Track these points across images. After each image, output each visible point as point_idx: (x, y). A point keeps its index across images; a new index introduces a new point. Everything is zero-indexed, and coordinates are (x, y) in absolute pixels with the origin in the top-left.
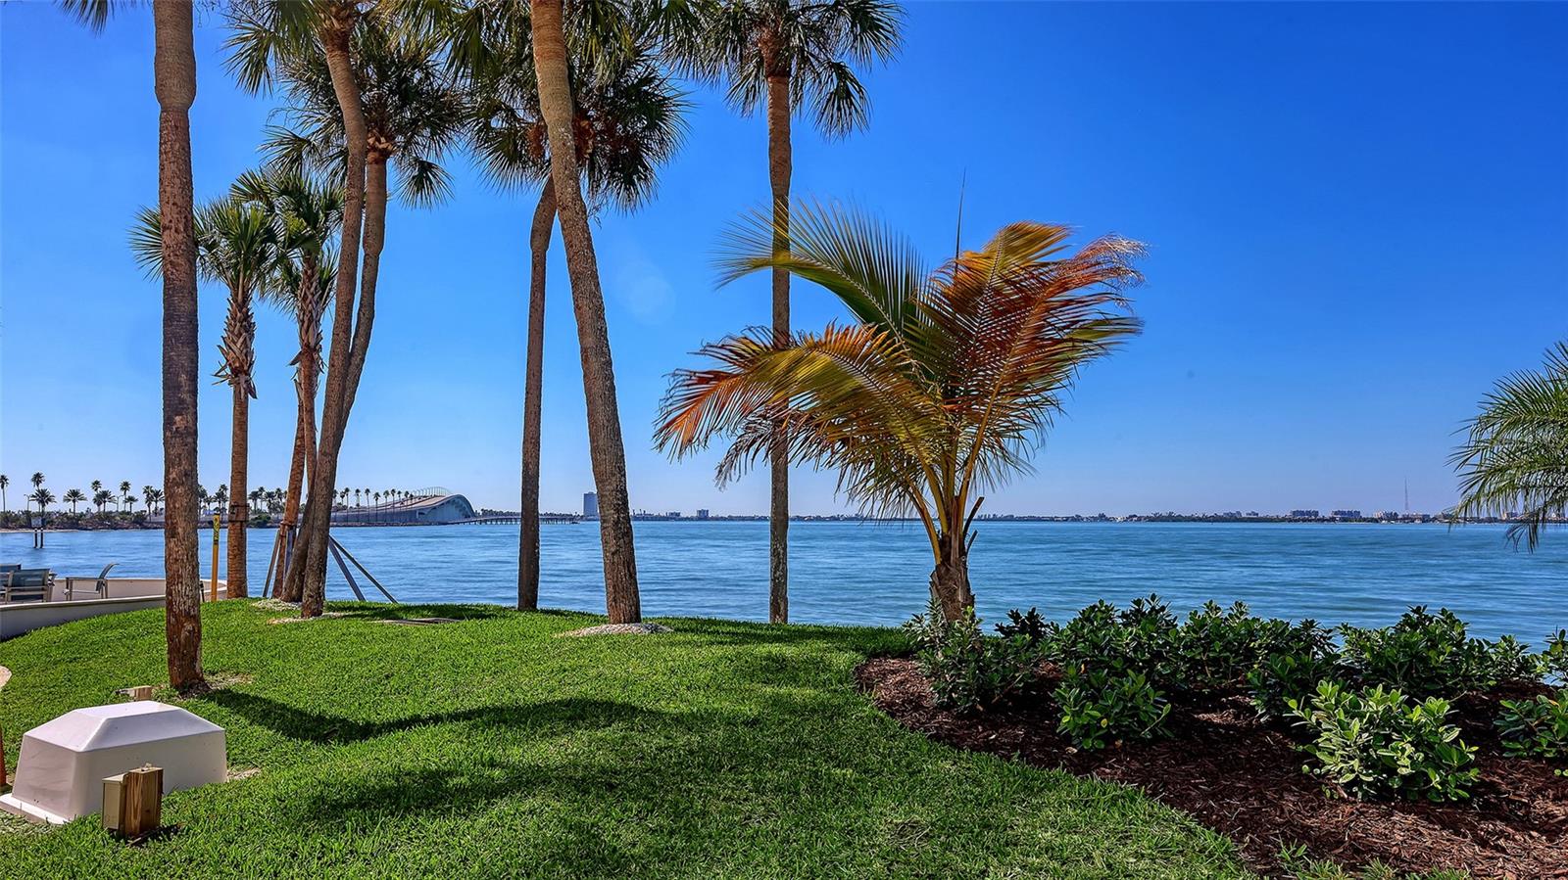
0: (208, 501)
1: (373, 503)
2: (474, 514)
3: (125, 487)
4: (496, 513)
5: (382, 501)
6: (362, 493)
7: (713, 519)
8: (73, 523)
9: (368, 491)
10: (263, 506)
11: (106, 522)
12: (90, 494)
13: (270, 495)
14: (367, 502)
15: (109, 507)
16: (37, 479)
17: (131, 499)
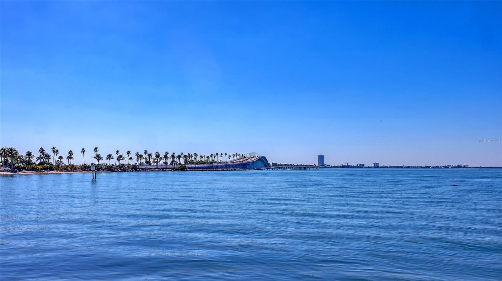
0: (161, 159)
1: (228, 160)
2: (269, 165)
3: (129, 153)
4: (279, 165)
5: (232, 159)
6: (223, 155)
7: (381, 167)
8: (109, 169)
9: (226, 154)
10: (182, 161)
11: (122, 168)
12: (115, 156)
13: (185, 156)
14: (225, 159)
15: (123, 162)
16: (96, 150)
17: (131, 158)
